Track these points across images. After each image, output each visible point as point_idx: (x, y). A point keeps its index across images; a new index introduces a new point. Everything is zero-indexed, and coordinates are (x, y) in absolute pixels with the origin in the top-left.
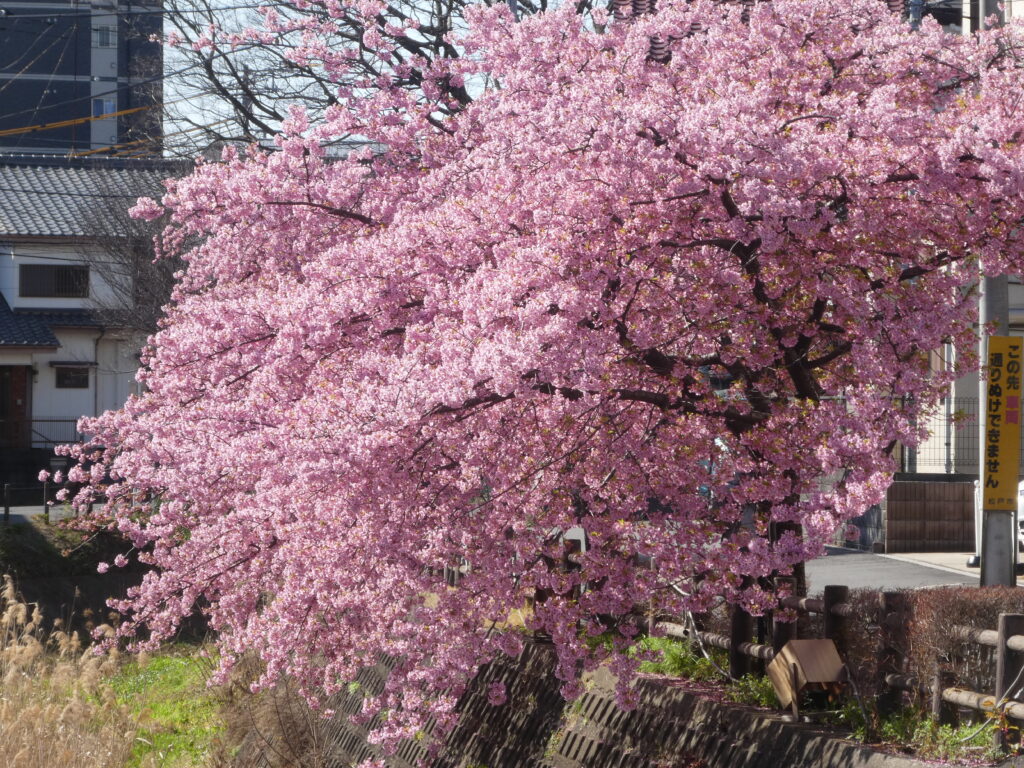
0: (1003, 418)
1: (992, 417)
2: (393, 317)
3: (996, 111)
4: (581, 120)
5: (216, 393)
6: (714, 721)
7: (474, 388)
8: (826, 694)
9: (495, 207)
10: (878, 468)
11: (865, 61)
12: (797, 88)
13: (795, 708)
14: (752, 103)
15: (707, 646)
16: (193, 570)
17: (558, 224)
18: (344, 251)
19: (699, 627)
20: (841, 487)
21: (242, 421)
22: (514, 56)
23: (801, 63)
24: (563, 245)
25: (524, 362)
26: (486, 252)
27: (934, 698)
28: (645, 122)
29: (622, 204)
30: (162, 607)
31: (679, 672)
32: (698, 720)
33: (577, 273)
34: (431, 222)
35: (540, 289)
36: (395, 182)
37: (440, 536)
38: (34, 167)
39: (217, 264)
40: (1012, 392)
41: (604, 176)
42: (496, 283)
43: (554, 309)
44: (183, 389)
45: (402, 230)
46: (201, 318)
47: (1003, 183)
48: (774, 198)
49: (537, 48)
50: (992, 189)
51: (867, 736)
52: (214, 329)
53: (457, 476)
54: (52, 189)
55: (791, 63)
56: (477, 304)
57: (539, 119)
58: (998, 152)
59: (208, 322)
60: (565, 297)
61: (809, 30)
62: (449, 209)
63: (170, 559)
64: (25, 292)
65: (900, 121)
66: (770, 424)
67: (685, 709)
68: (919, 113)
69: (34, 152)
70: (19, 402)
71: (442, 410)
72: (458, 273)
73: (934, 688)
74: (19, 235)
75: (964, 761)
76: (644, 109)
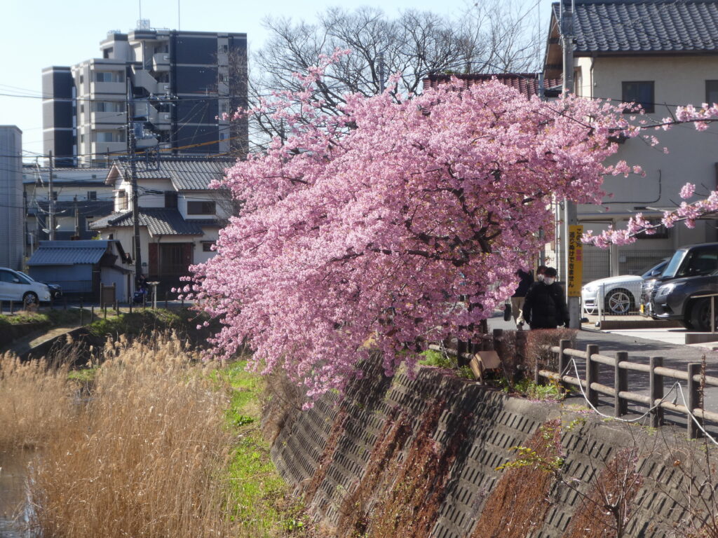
0: (575, 259)
1: (571, 258)
2: (315, 222)
3: (561, 133)
4: (389, 140)
5: (245, 254)
6: (450, 384)
7: (347, 251)
8: (494, 373)
9: (356, 177)
10: (512, 280)
11: (507, 113)
12: (480, 125)
13: (481, 379)
14: (460, 132)
15: (448, 354)
16: (242, 326)
17: (381, 183)
18: (295, 195)
19: (446, 347)
20: (498, 289)
21: (254, 266)
22: (365, 114)
23: (482, 115)
24: (383, 191)
25: (367, 240)
26: (352, 195)
27: (535, 374)
28: (415, 140)
29: (407, 174)
30: (230, 341)
31: (438, 365)
32: (444, 383)
33: (389, 202)
34: (331, 184)
35: (374, 209)
36: (316, 167)
37: (341, 311)
38: (193, 161)
39: (258, 200)
40: (578, 248)
41: (400, 163)
42: (356, 207)
43: (380, 218)
44: (232, 253)
45: (318, 187)
46: (237, 224)
47: (563, 163)
48: (468, 171)
49: (373, 111)
50: (559, 165)
51: (509, 390)
52: (243, 228)
53: (348, 286)
54: (191, 170)
55: (478, 115)
56: (348, 216)
57: (372, 140)
58: (561, 150)
59: (240, 226)
60: (384, 213)
61: (485, 101)
62: (337, 178)
63: (232, 322)
64: (190, 213)
65: (521, 138)
66: (470, 263)
67: (438, 379)
68: (529, 135)
69: (192, 155)
70: (188, 257)
71: (335, 260)
72: (342, 203)
73: (535, 371)
74: (187, 189)
75: (547, 400)
76: (414, 135)
